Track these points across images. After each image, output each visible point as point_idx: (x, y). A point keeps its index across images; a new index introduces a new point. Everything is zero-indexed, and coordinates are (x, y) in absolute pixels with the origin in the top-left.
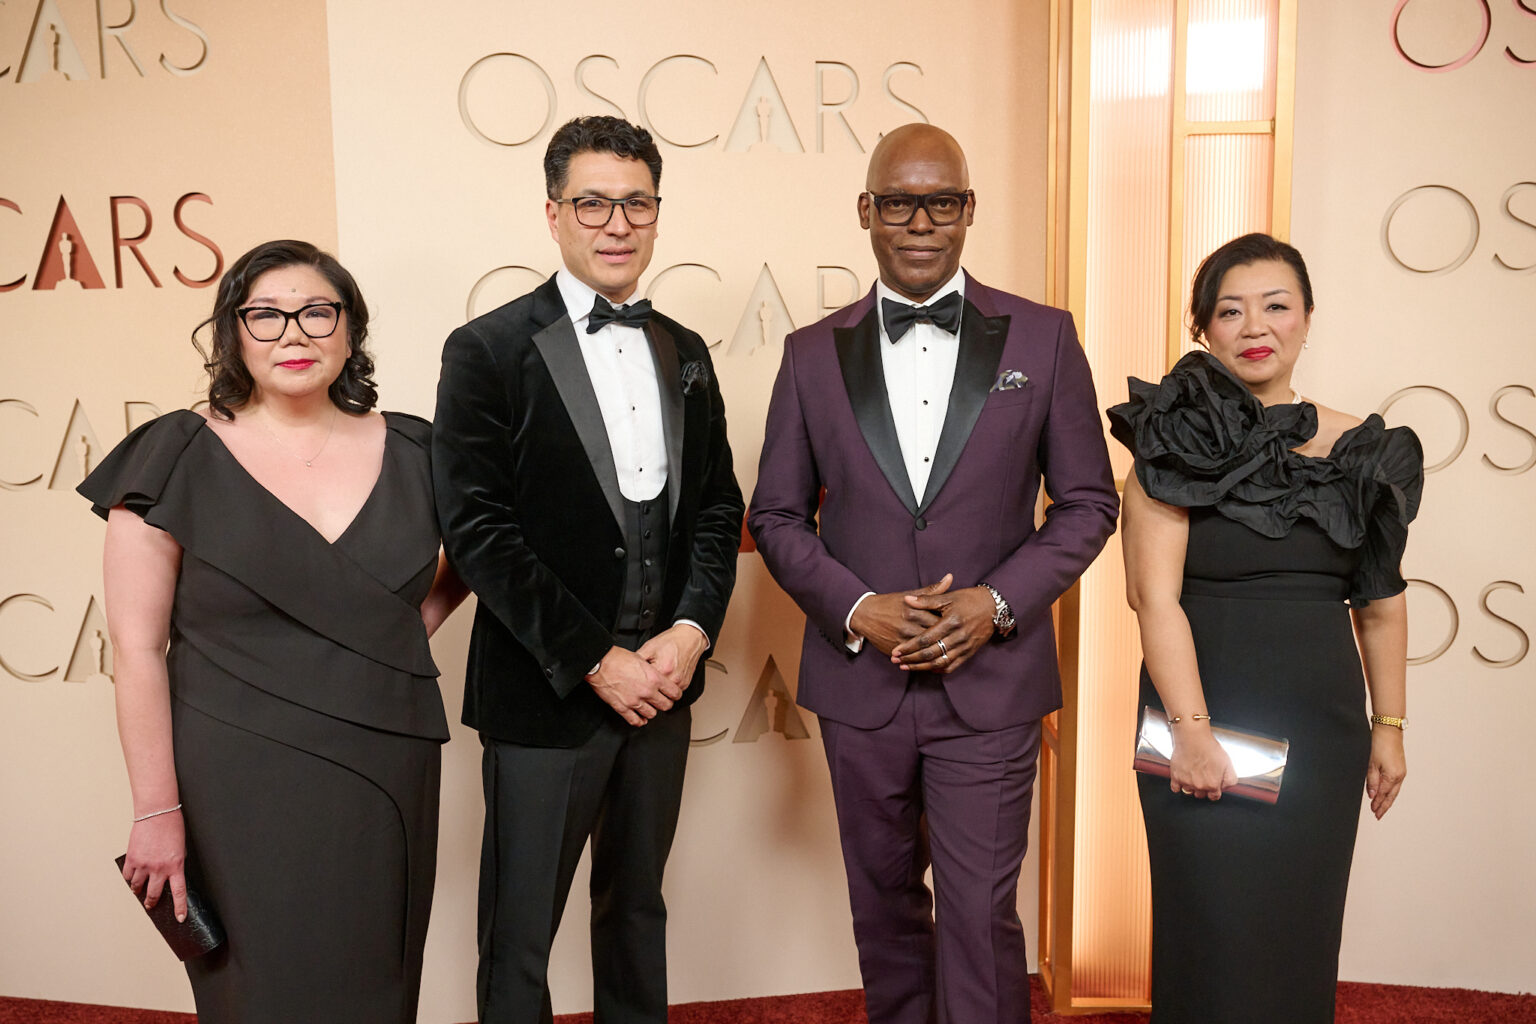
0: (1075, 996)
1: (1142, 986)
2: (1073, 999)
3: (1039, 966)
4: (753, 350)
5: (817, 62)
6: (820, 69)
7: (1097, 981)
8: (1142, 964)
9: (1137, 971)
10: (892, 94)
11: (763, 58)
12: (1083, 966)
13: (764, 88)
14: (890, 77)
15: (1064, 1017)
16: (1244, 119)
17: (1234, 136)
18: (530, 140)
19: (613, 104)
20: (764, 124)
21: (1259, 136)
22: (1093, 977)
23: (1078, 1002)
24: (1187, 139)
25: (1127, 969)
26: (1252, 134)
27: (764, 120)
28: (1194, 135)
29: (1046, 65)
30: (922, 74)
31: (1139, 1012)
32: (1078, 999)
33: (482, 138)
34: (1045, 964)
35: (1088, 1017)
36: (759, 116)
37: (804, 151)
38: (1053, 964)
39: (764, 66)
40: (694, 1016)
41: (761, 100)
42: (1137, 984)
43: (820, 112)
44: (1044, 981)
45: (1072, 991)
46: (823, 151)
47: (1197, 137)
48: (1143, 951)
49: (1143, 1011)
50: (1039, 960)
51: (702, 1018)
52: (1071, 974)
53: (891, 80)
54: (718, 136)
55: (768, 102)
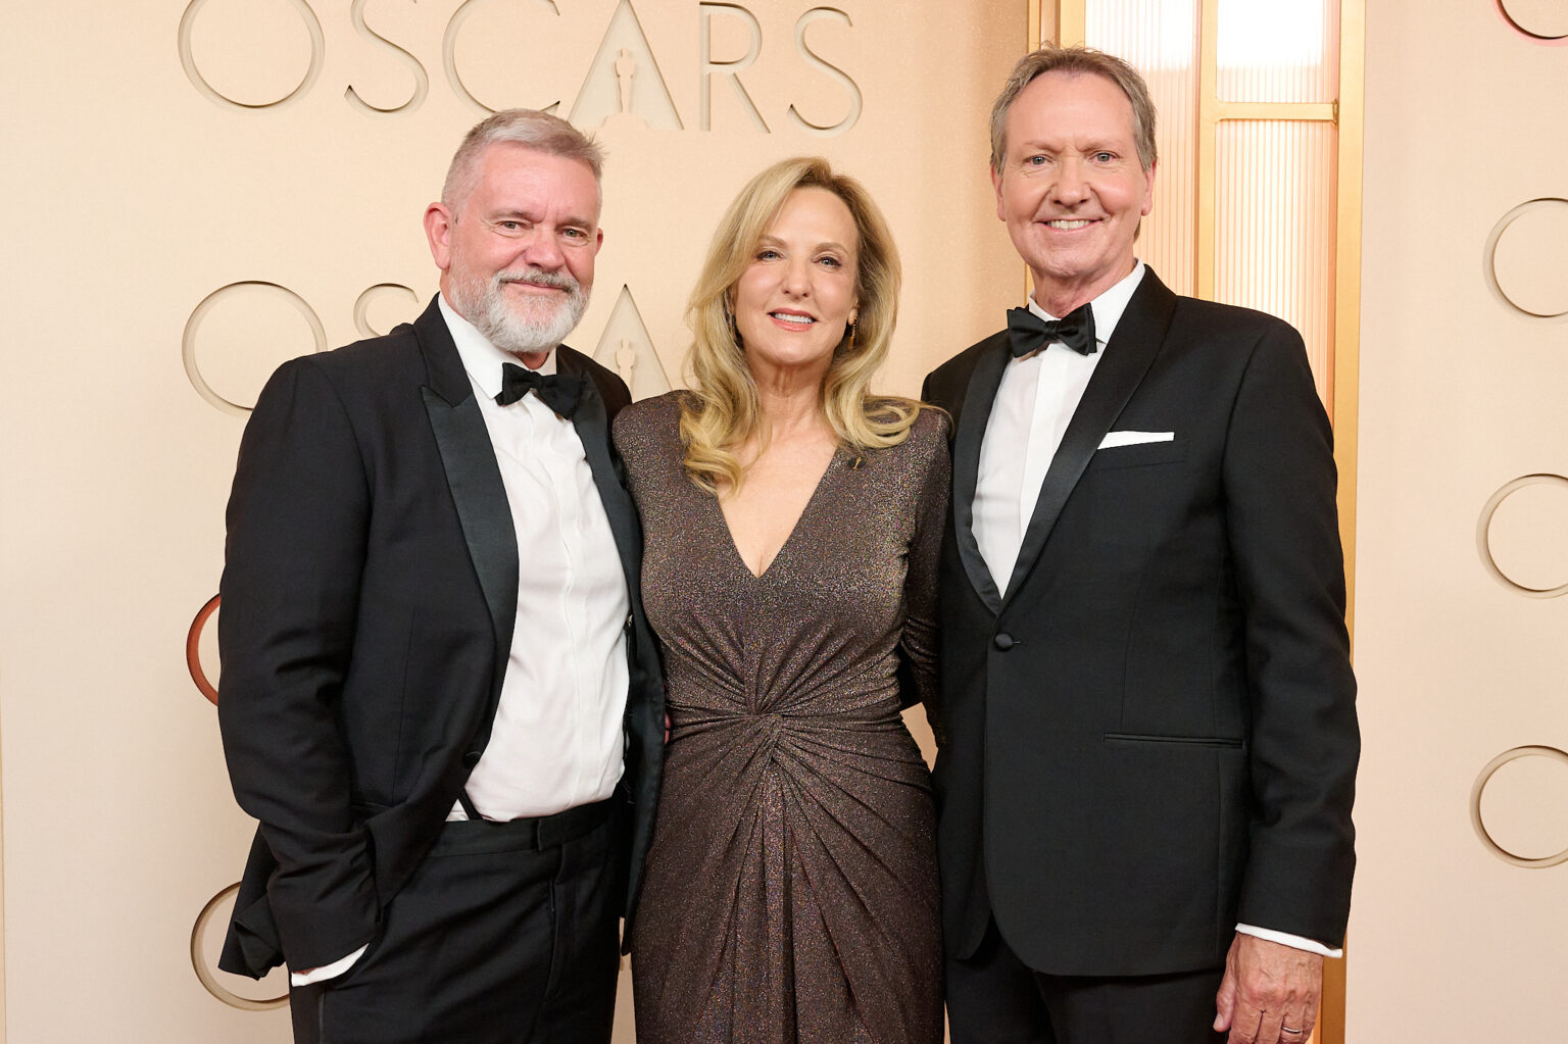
5: (702, 4)
6: (707, 14)
10: (809, 52)
13: (627, 37)
14: (805, 30)
16: (1297, 100)
17: (1283, 124)
18: (283, 100)
19: (408, 54)
20: (625, 91)
21: (1318, 124)
24: (1219, 123)
26: (1307, 121)
27: (625, 80)
28: (1229, 120)
29: (1025, 19)
30: (851, 25)
33: (213, 97)
36: (618, 76)
37: (683, 128)
39: (625, 6)
41: (622, 55)
43: (706, 72)
46: (709, 129)
47: (1232, 123)
53: (806, 32)
54: (558, 103)
55: (630, 55)
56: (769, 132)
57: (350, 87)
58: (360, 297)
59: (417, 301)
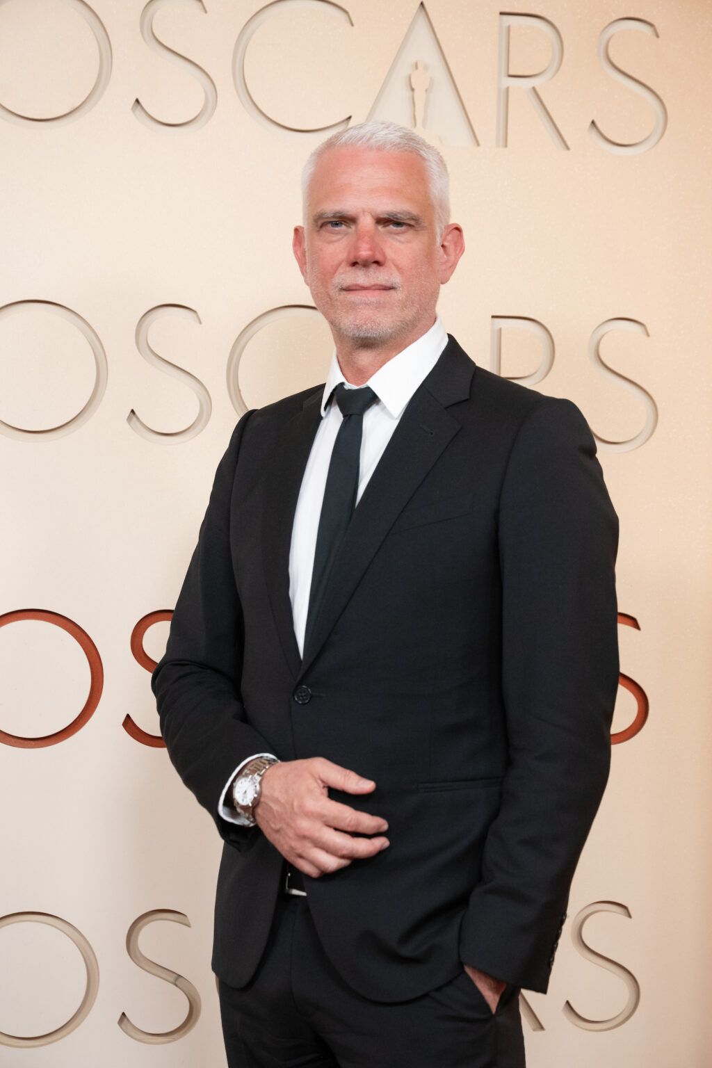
5: (502, 14)
6: (505, 24)
10: (613, 65)
11: (422, 4)
13: (421, 48)
14: (609, 41)
18: (69, 113)
20: (420, 105)
27: (420, 96)
30: (657, 36)
36: (413, 90)
37: (478, 144)
39: (422, 17)
41: (416, 66)
43: (504, 86)
46: (506, 146)
53: (610, 44)
54: (350, 118)
55: (426, 68)
56: (568, 148)
57: (137, 101)
58: (142, 317)
59: (200, 323)
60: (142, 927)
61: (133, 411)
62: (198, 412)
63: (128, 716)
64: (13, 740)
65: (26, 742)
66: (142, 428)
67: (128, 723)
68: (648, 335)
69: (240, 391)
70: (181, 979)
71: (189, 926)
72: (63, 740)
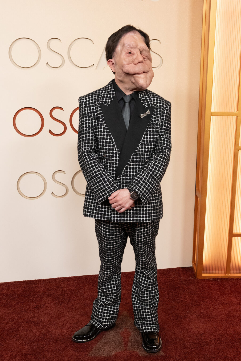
0: (203, 273)
1: (224, 270)
2: (203, 274)
3: (192, 264)
4: (104, 68)
7: (210, 268)
8: (224, 264)
9: (223, 265)
12: (206, 264)
15: (200, 279)
22: (209, 268)
23: (204, 275)
25: (220, 264)
31: (223, 278)
32: (204, 274)
34: (194, 264)
35: (207, 279)
38: (197, 264)
40: (85, 279)
42: (222, 269)
44: (194, 269)
45: (203, 272)
48: (225, 259)
49: (224, 278)
50: (193, 262)
51: (87, 280)
52: (202, 266)
58: (48, 41)
59: (61, 42)
60: (55, 174)
61: (47, 63)
62: (61, 62)
63: (50, 130)
64: (26, 136)
65: (29, 136)
66: (50, 67)
67: (50, 131)
68: (160, 43)
69: (71, 58)
70: (64, 185)
71: (65, 174)
72: (36, 135)
